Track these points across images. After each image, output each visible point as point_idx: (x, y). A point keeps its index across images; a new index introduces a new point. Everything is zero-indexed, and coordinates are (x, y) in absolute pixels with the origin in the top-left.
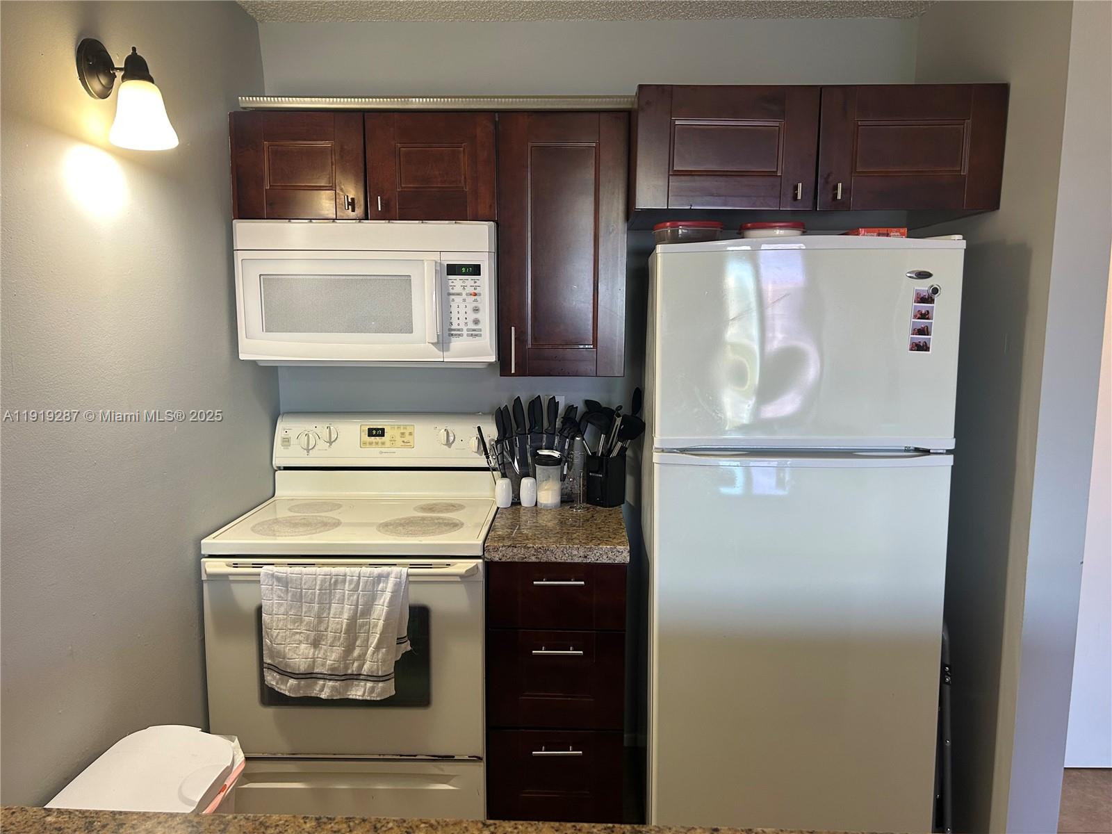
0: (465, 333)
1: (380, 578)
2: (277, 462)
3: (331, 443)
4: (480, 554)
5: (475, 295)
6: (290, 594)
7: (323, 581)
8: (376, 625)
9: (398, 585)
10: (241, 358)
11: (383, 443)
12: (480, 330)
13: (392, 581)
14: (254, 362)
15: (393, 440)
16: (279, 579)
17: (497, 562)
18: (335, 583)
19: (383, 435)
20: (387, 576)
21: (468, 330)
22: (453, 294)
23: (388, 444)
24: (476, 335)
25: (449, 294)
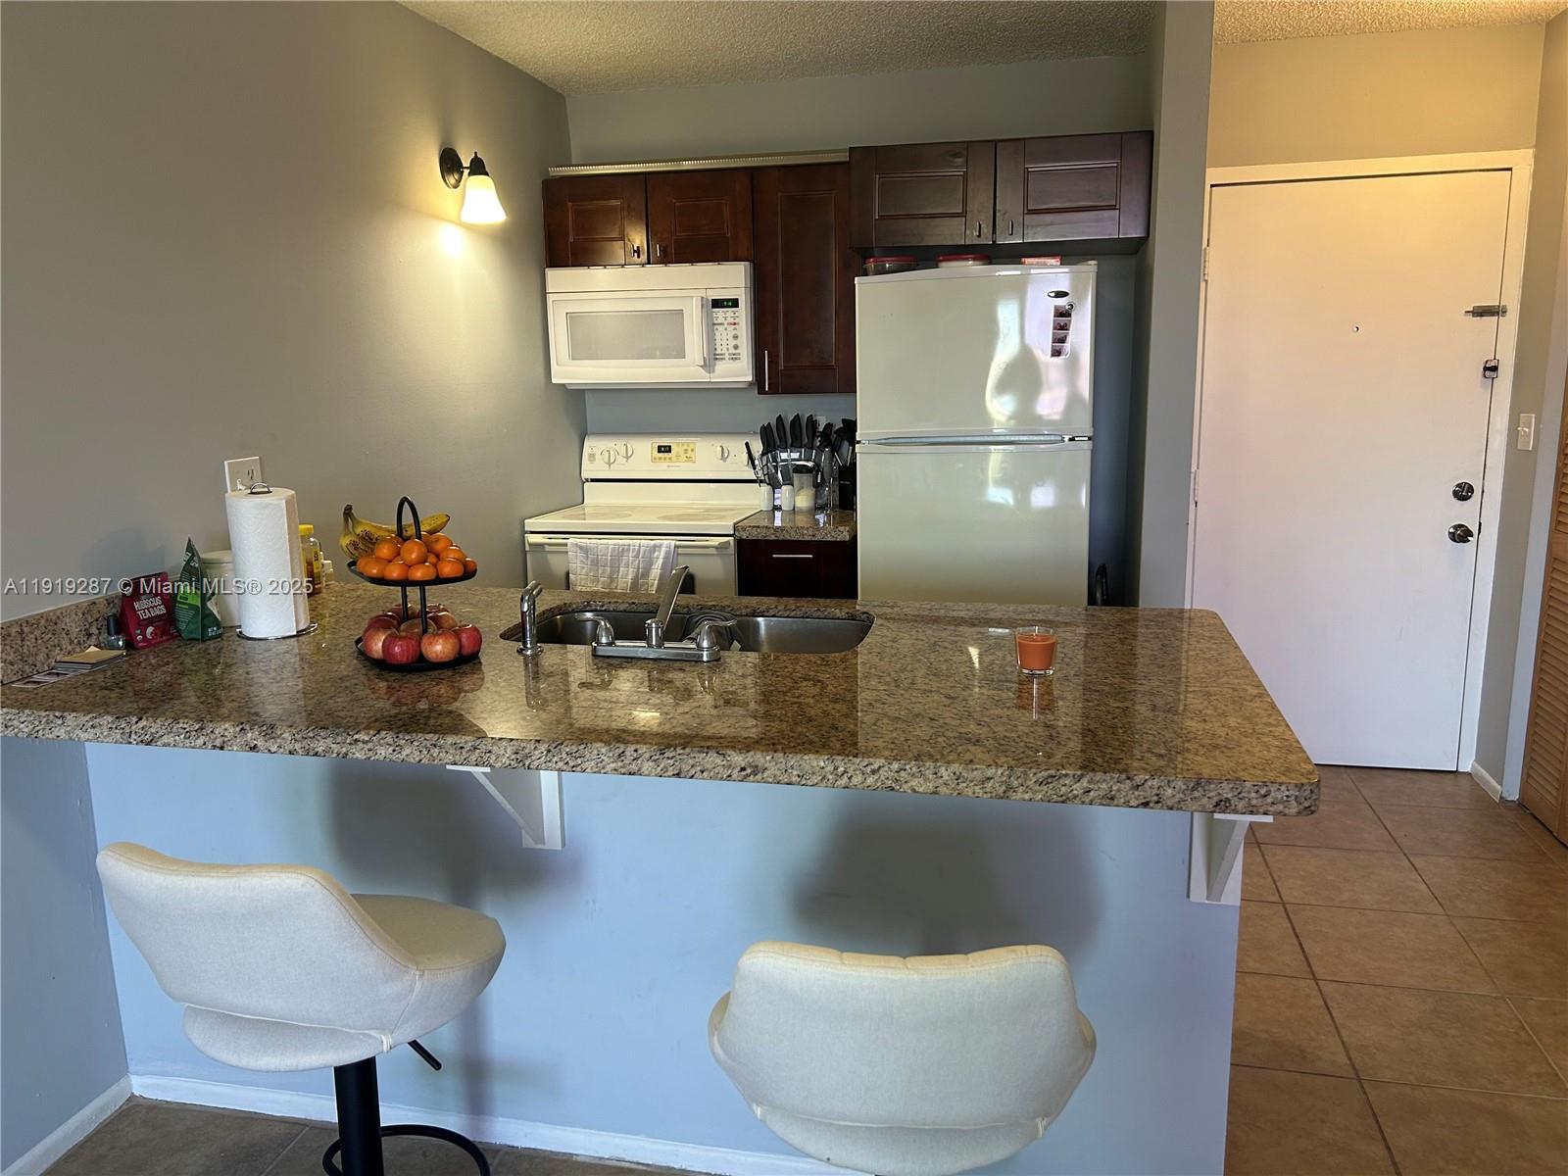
0: (727, 357)
1: (655, 546)
2: (585, 475)
3: (627, 458)
4: (732, 532)
5: (735, 324)
6: (589, 560)
7: (613, 550)
8: (652, 586)
9: (667, 553)
10: (553, 382)
11: (670, 459)
12: (739, 354)
13: (663, 549)
14: (563, 385)
15: (678, 456)
16: (581, 548)
17: (745, 540)
18: (622, 551)
19: (670, 451)
20: (661, 545)
21: (729, 354)
22: (718, 324)
23: (674, 459)
24: (736, 358)
25: (714, 324)
